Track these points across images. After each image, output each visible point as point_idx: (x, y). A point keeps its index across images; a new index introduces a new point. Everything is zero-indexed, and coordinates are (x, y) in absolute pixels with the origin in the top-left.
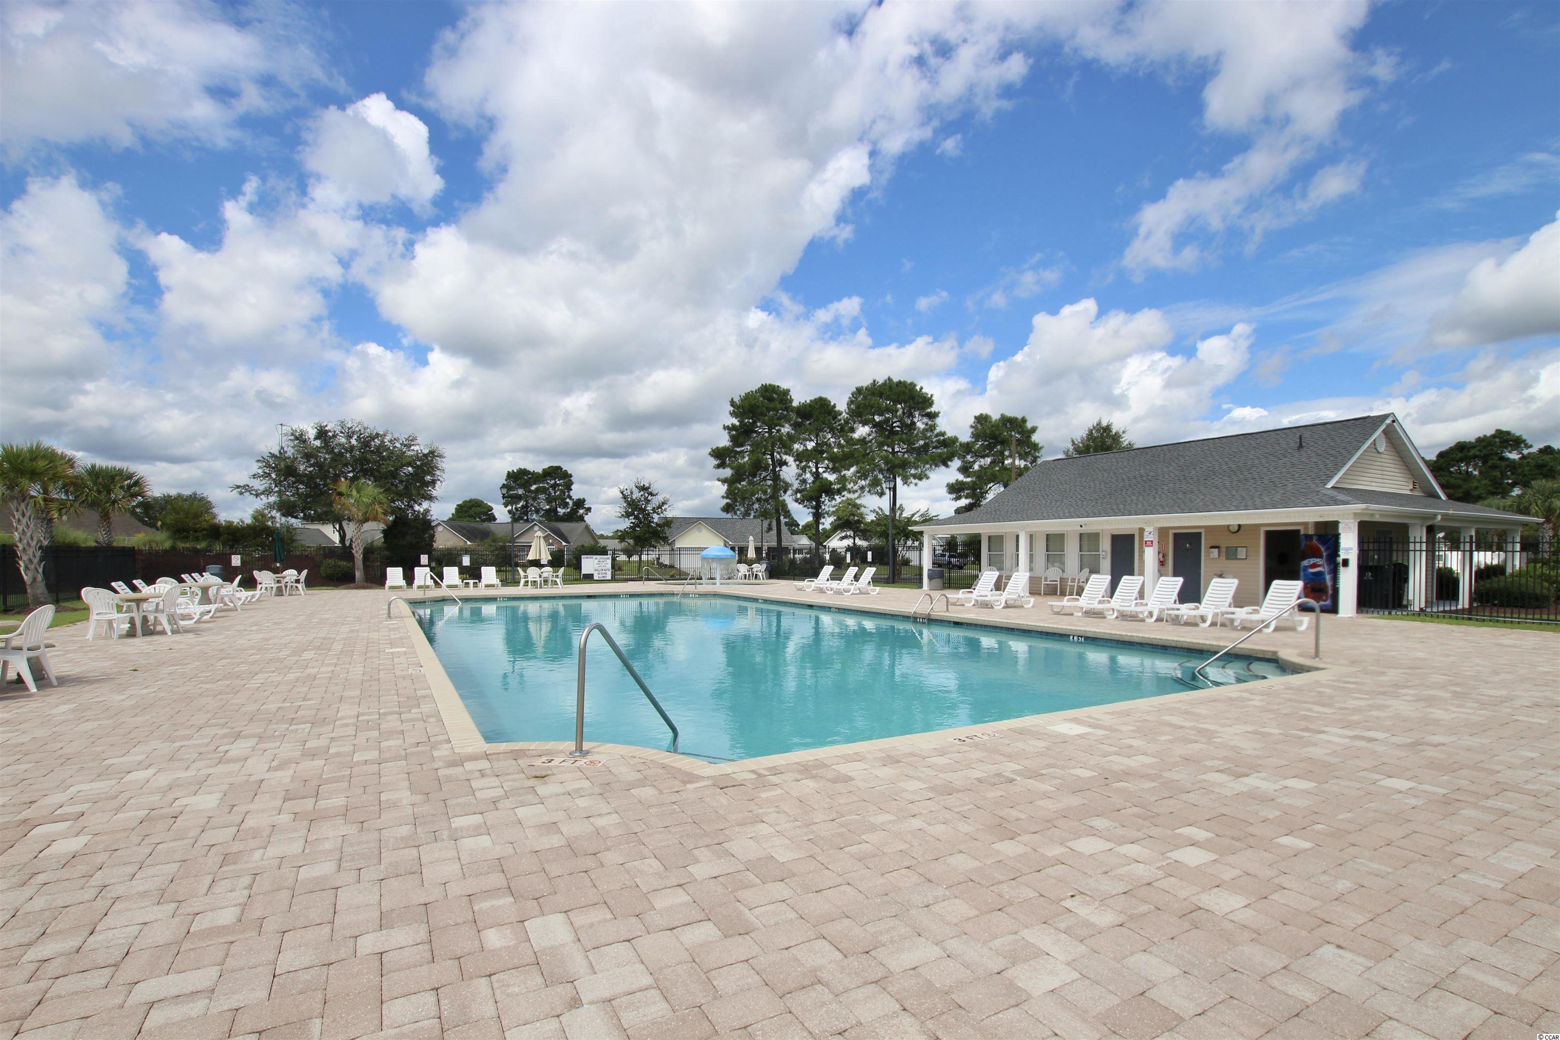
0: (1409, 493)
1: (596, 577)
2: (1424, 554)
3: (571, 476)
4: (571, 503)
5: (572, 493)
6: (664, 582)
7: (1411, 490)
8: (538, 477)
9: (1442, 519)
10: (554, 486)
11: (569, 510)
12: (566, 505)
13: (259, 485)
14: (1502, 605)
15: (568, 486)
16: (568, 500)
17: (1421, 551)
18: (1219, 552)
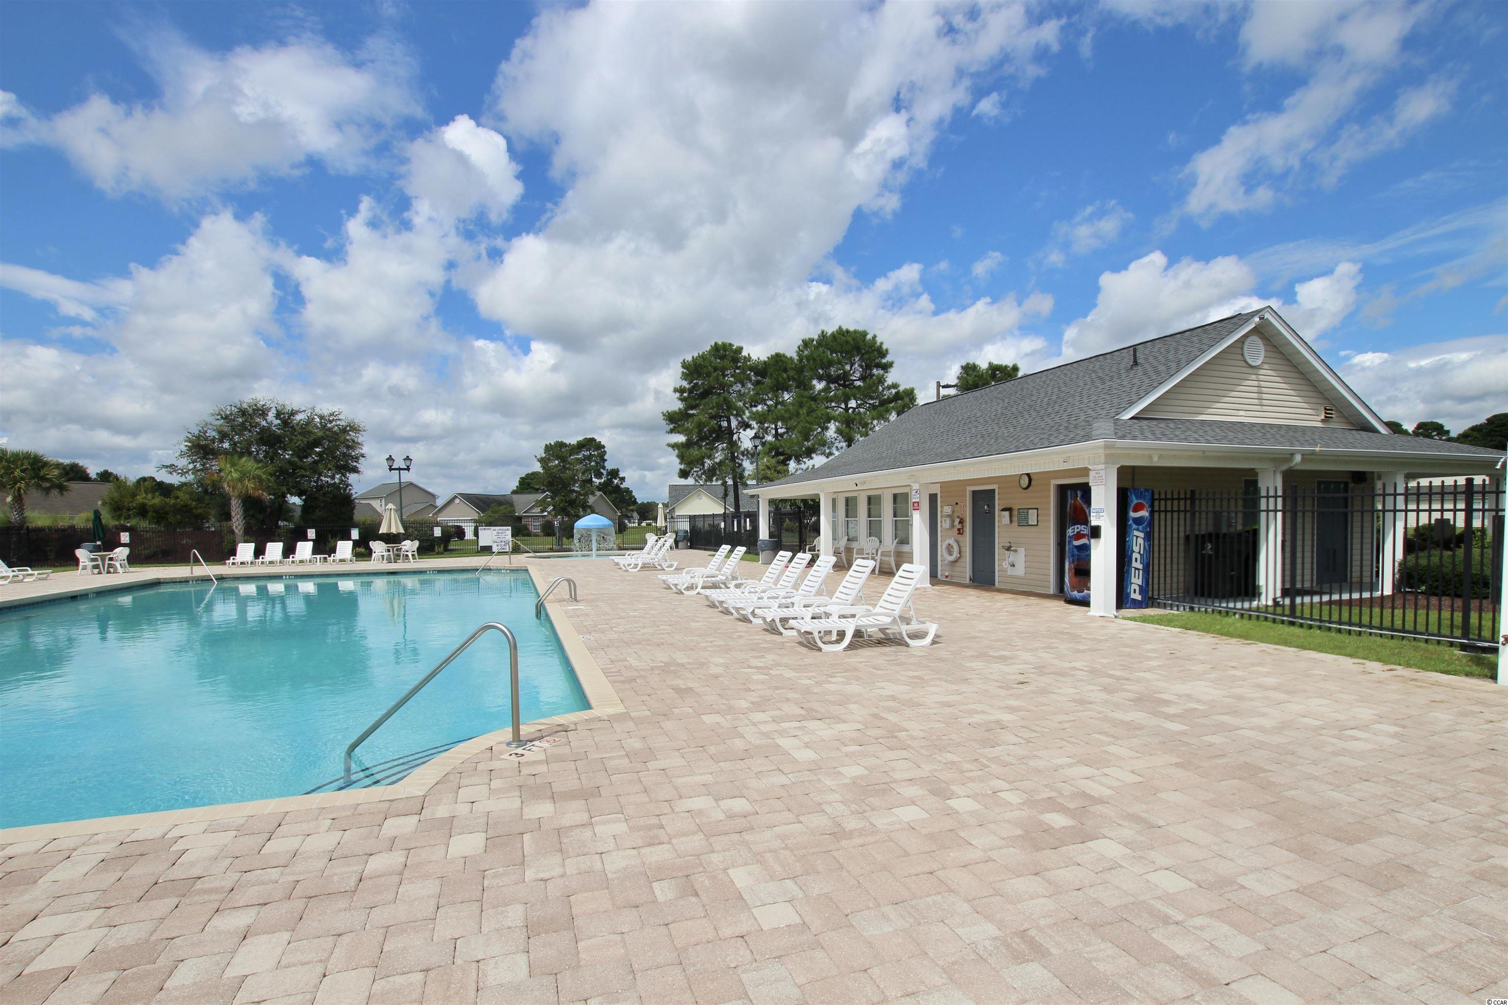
0: (1320, 425)
1: (495, 549)
2: (1279, 514)
3: (604, 447)
4: (604, 472)
5: (606, 464)
6: (532, 555)
7: (1322, 421)
8: (573, 449)
9: (1303, 459)
10: (589, 458)
11: (602, 481)
12: (599, 475)
13: (183, 463)
14: (1432, 592)
15: (602, 458)
16: (602, 470)
17: (1276, 511)
18: (1011, 516)
